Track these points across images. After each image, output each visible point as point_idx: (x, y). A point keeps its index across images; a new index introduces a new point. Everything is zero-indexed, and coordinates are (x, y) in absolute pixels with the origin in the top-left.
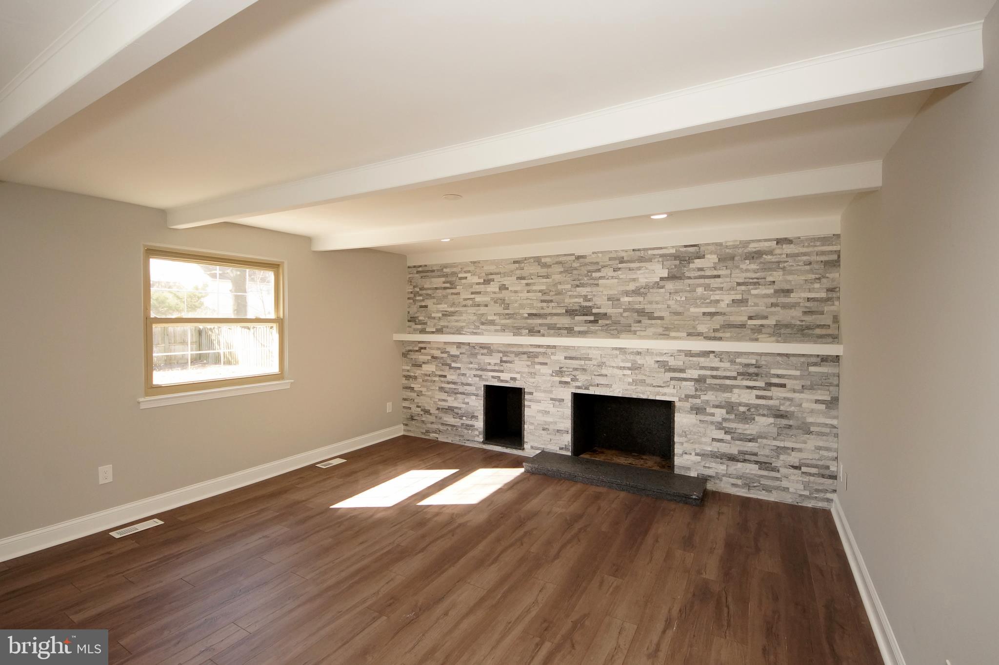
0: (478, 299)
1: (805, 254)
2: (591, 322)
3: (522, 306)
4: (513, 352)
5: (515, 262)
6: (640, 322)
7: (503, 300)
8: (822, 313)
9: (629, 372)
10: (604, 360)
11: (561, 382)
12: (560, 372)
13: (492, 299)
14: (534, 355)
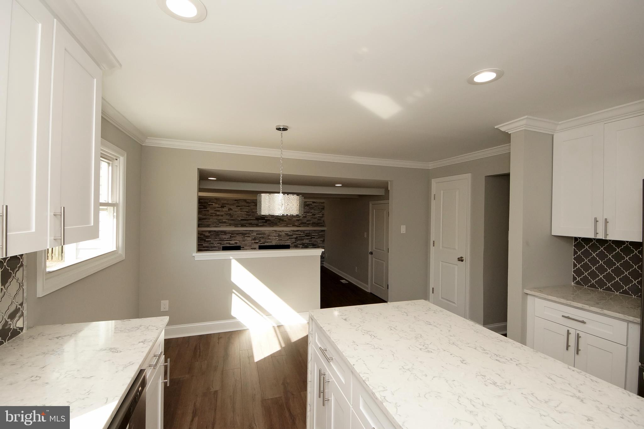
0: (218, 213)
1: (318, 206)
2: (264, 222)
3: (238, 217)
4: (235, 233)
5: (235, 200)
6: (280, 222)
7: (230, 214)
8: (321, 220)
9: (277, 237)
10: (270, 234)
11: (255, 242)
12: (255, 239)
13: (225, 213)
14: (246, 234)
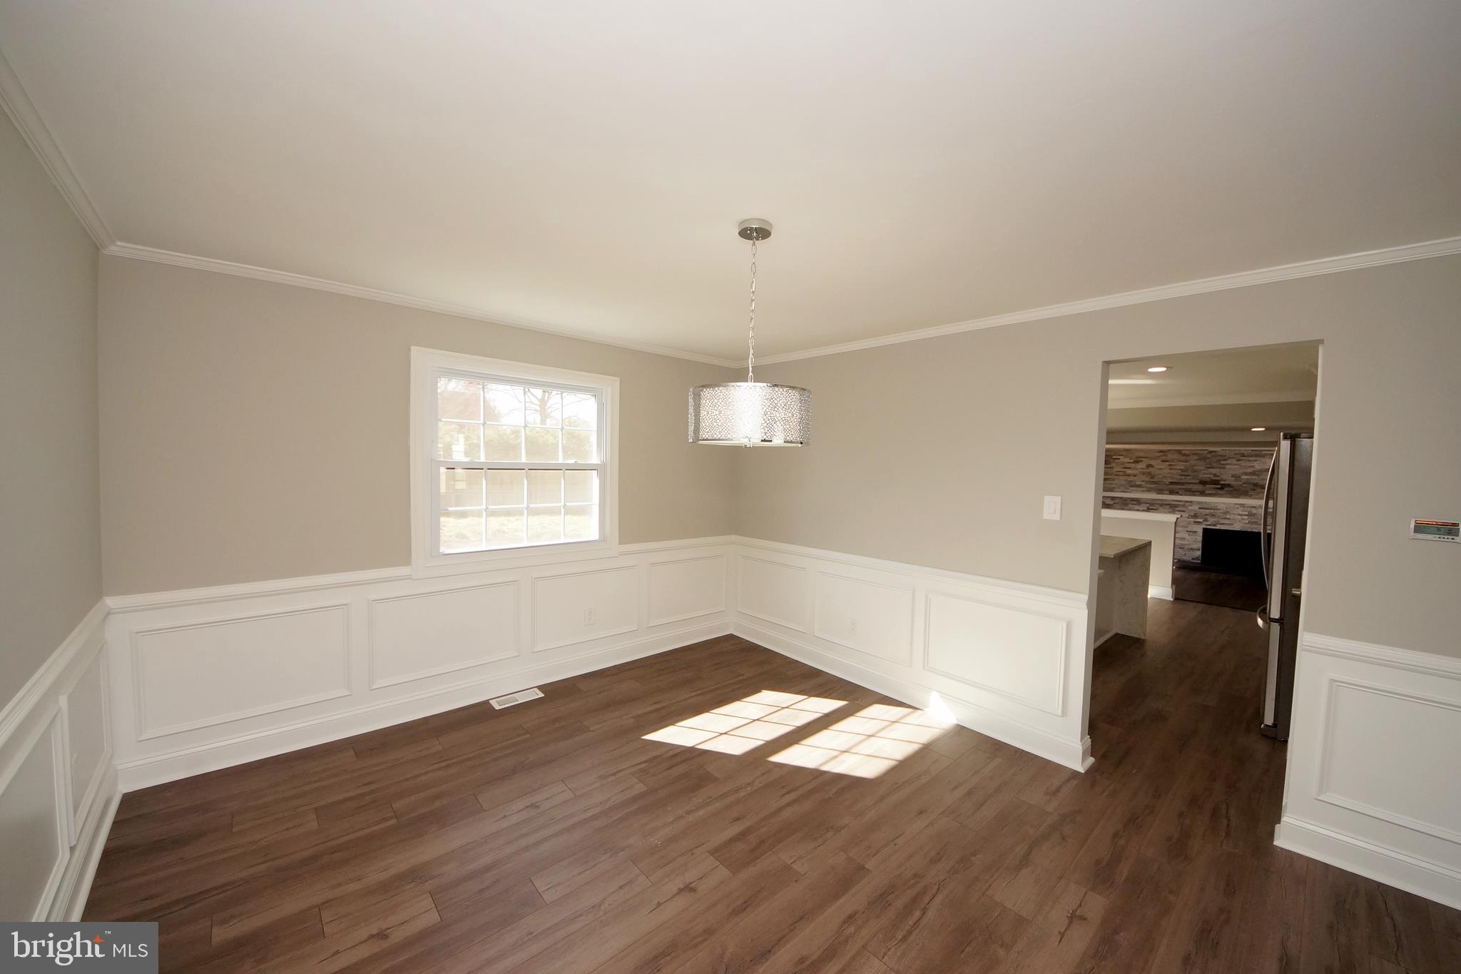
0: (1128, 471)
2: (1219, 488)
3: (1165, 477)
4: (1157, 504)
5: (1160, 452)
6: (1254, 490)
7: (1149, 473)
9: (1247, 517)
10: (1229, 510)
11: (1195, 522)
12: (1195, 516)
13: (1140, 472)
14: (1177, 506)
